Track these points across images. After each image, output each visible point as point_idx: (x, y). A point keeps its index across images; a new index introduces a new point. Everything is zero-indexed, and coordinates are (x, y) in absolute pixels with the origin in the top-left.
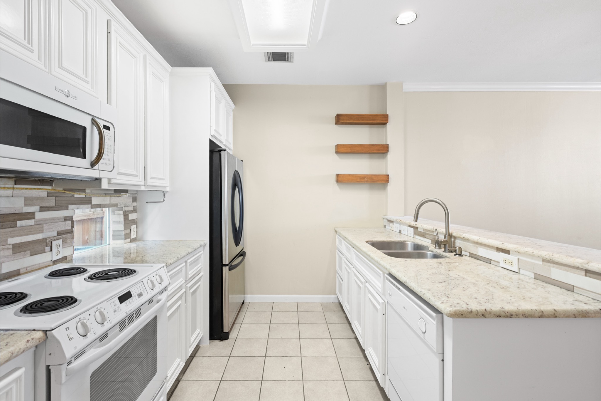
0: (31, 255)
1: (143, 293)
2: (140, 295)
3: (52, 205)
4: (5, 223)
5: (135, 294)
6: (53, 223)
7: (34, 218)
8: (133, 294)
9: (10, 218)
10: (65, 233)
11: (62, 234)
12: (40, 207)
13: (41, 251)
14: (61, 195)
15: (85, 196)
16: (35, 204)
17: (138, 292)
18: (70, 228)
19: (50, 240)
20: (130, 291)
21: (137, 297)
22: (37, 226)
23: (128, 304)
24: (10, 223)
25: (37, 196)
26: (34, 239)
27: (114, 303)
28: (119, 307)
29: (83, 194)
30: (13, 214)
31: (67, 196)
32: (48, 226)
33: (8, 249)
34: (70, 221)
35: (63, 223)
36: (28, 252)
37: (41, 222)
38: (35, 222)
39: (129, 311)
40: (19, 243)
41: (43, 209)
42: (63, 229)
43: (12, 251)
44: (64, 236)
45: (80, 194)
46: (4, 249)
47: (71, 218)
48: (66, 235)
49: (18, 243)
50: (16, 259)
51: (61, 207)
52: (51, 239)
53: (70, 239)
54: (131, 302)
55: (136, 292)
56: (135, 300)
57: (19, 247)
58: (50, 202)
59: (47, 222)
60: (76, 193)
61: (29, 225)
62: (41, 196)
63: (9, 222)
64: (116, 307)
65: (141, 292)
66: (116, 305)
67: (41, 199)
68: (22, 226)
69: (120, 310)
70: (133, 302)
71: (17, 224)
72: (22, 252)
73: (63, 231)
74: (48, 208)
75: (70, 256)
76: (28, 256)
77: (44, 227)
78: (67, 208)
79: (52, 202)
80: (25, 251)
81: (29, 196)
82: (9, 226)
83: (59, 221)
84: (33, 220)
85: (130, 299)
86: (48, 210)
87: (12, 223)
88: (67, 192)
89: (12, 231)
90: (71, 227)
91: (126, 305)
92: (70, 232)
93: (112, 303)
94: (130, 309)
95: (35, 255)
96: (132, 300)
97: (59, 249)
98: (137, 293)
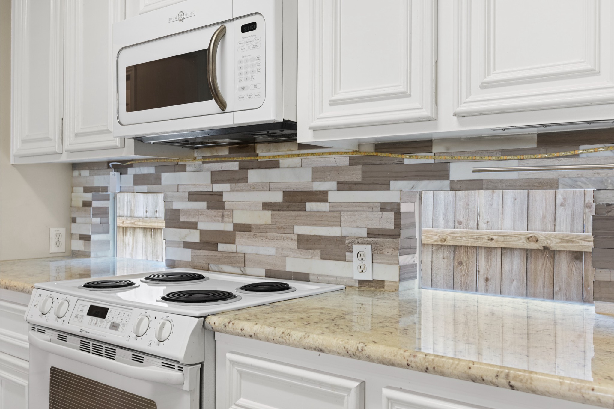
0: (322, 258)
1: (121, 327)
2: (114, 326)
3: (355, 180)
4: (292, 203)
5: (110, 319)
6: (357, 213)
7: (327, 201)
8: (109, 316)
9: (297, 197)
10: (382, 235)
11: (375, 235)
12: (338, 183)
13: (339, 256)
14: (373, 162)
15: (432, 161)
16: (328, 178)
17: (115, 321)
18: (392, 227)
19: (350, 240)
20: (107, 309)
21: (109, 325)
22: (332, 214)
23: (93, 322)
24: (297, 203)
25: (333, 165)
26: (328, 234)
27: (83, 307)
28: (82, 316)
29: (425, 156)
30: (300, 191)
31: (387, 162)
32: (349, 216)
33: (292, 239)
34: (393, 213)
35: (376, 215)
36: (319, 252)
37: (340, 209)
38: (330, 207)
39: (85, 331)
40: (308, 235)
41: (342, 186)
42: (376, 227)
43: (297, 244)
44: (377, 239)
45: (417, 158)
46: (288, 238)
47: (396, 207)
48: (382, 240)
49: (306, 235)
50: (302, 257)
51: (373, 183)
52: (353, 240)
53: (391, 249)
54: (97, 323)
55: (113, 318)
56: (104, 327)
57: (307, 240)
58: (353, 174)
59: (349, 209)
60: (406, 156)
61: (321, 211)
62: (339, 165)
63: (295, 202)
64: (81, 313)
65: (119, 325)
66: (83, 311)
67: (338, 169)
68: (312, 210)
69: (80, 321)
70: (100, 326)
71: (305, 207)
72: (311, 249)
73: (379, 230)
74: (350, 185)
75: (392, 284)
76: (317, 258)
77: (342, 217)
78: (386, 187)
79: (356, 174)
80: (315, 249)
81: (321, 166)
82: (295, 209)
83: (371, 210)
84: (327, 204)
85: (99, 319)
86: (350, 189)
87: (298, 205)
88: (385, 155)
89: (297, 216)
90: (395, 225)
91: (91, 321)
92: (393, 235)
93: (82, 306)
94: (88, 330)
95: (330, 260)
96: (101, 323)
97: (363, 262)
98: (113, 320)
